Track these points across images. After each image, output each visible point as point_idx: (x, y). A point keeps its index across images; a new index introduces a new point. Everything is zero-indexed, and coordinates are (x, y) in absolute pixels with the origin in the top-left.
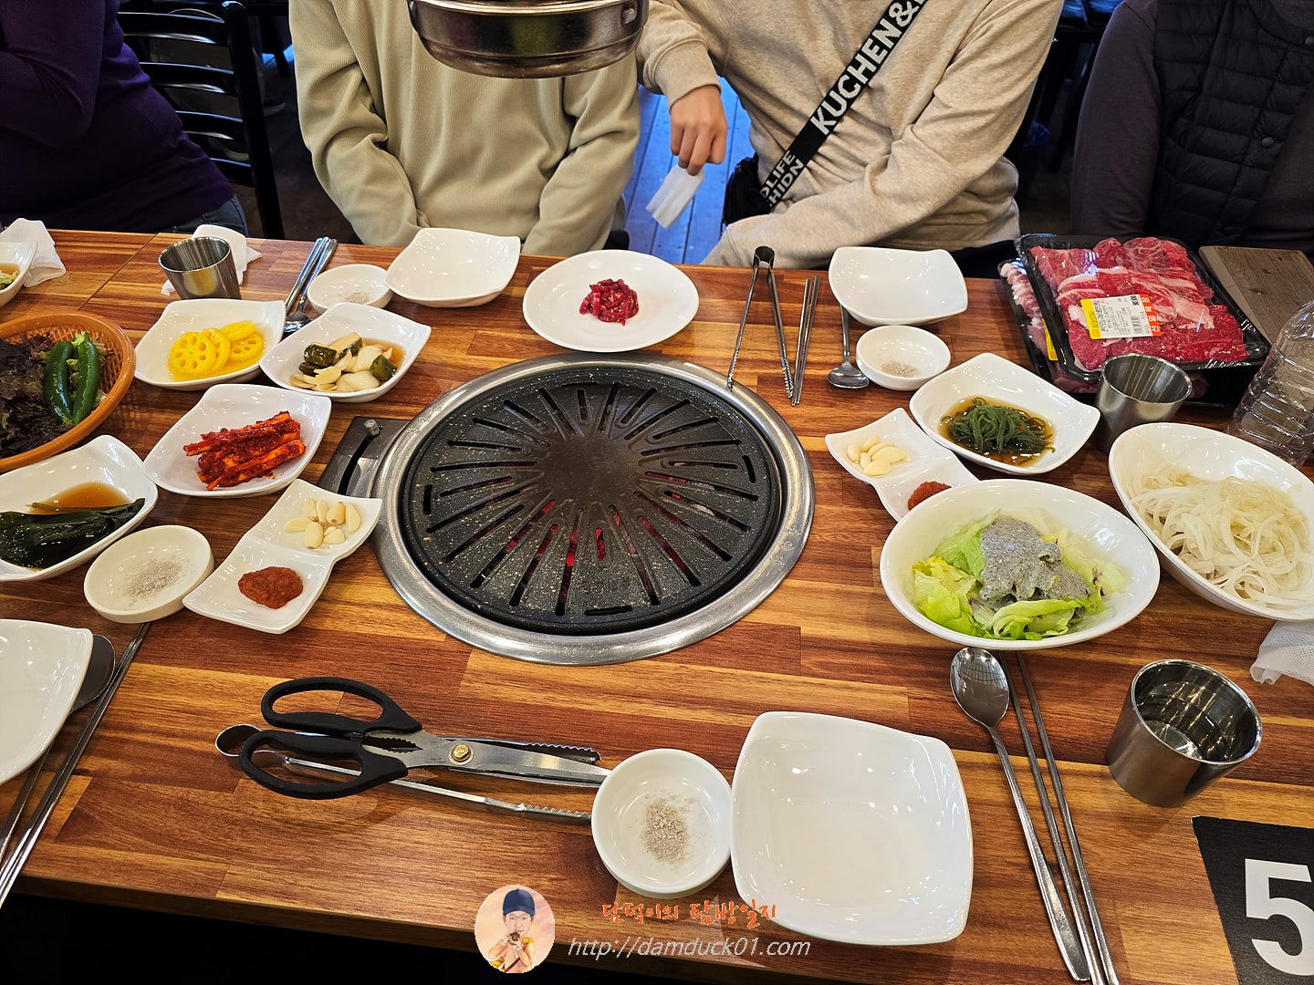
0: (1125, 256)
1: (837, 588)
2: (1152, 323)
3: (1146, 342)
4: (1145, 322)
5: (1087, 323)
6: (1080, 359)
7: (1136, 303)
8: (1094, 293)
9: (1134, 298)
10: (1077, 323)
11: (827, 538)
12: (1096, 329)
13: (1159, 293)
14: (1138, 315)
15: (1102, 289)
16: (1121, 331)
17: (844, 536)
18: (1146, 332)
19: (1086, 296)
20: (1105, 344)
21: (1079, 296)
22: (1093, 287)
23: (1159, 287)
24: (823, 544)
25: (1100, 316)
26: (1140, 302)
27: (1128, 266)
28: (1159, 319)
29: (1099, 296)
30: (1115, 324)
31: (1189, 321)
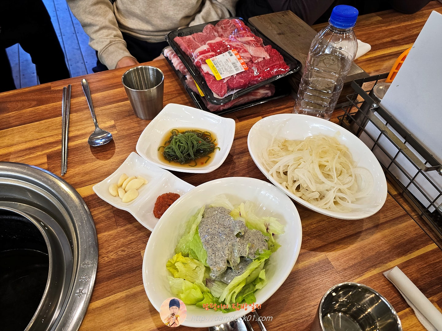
0: (218, 32)
1: (126, 294)
2: (242, 64)
3: (243, 74)
4: (239, 64)
5: (212, 72)
6: (216, 93)
7: (231, 55)
8: (210, 55)
9: (229, 53)
10: (208, 73)
11: (112, 257)
12: (217, 74)
13: (240, 47)
14: (235, 61)
15: (213, 52)
16: (230, 72)
17: (123, 251)
18: (242, 69)
19: (207, 58)
20: (225, 81)
21: (204, 58)
22: (208, 52)
23: (238, 43)
24: (110, 263)
25: (217, 67)
26: (233, 54)
27: (221, 36)
28: (245, 60)
29: (213, 56)
30: (226, 69)
31: (258, 58)
